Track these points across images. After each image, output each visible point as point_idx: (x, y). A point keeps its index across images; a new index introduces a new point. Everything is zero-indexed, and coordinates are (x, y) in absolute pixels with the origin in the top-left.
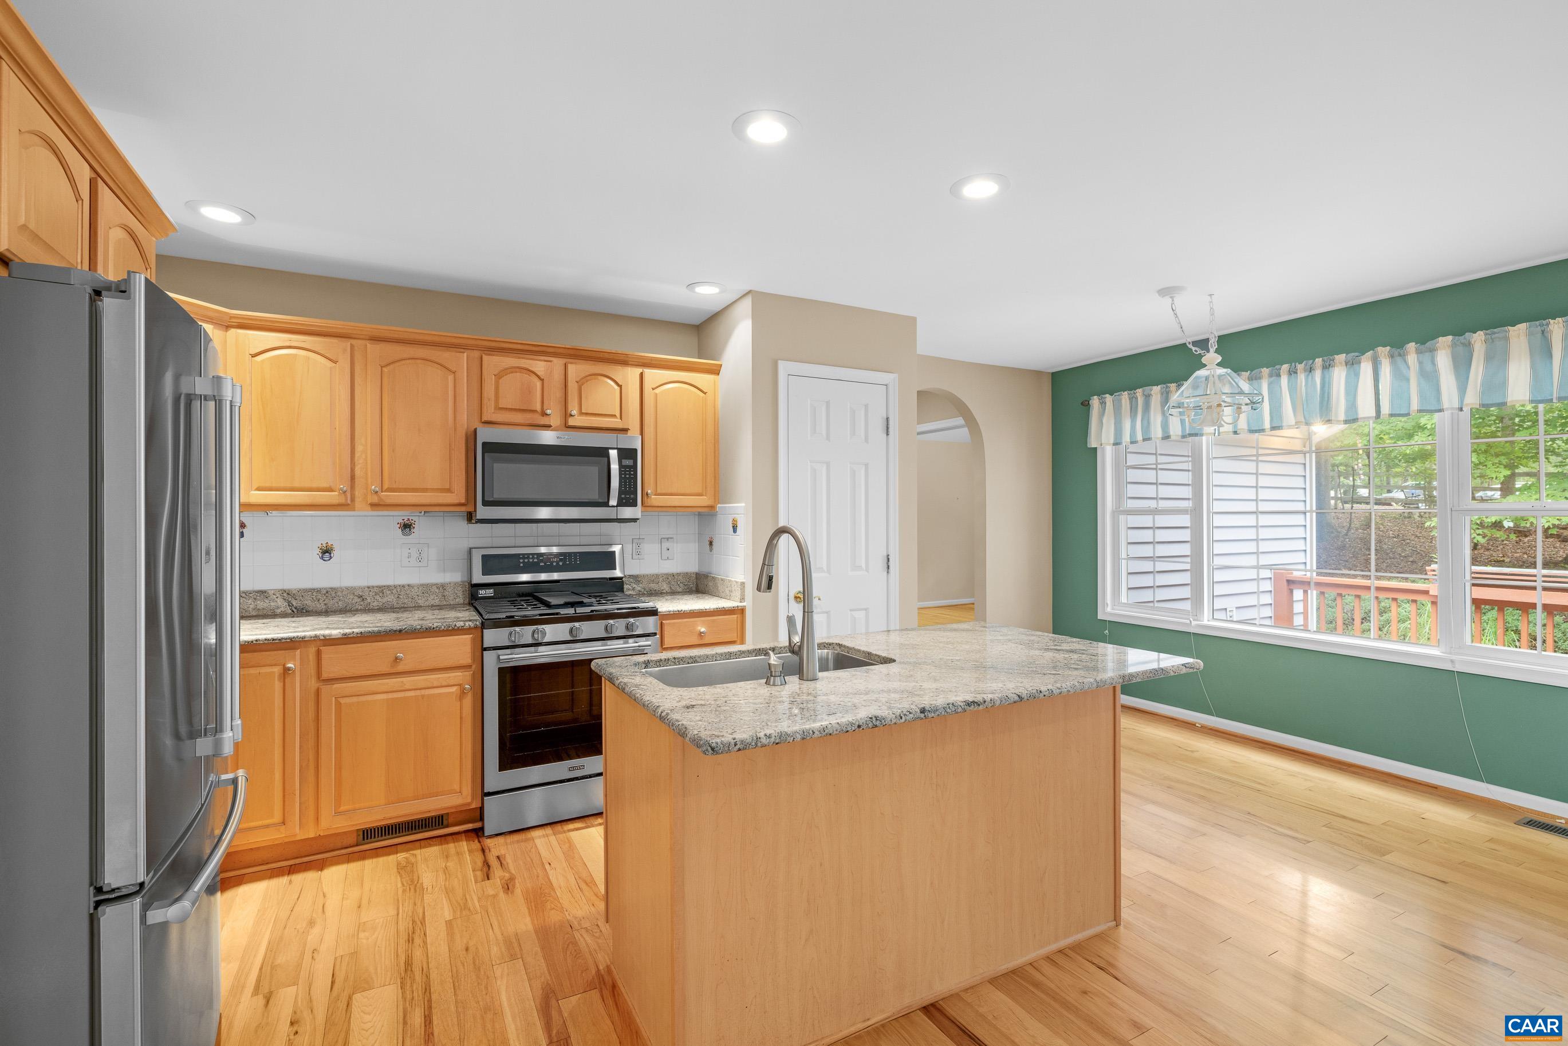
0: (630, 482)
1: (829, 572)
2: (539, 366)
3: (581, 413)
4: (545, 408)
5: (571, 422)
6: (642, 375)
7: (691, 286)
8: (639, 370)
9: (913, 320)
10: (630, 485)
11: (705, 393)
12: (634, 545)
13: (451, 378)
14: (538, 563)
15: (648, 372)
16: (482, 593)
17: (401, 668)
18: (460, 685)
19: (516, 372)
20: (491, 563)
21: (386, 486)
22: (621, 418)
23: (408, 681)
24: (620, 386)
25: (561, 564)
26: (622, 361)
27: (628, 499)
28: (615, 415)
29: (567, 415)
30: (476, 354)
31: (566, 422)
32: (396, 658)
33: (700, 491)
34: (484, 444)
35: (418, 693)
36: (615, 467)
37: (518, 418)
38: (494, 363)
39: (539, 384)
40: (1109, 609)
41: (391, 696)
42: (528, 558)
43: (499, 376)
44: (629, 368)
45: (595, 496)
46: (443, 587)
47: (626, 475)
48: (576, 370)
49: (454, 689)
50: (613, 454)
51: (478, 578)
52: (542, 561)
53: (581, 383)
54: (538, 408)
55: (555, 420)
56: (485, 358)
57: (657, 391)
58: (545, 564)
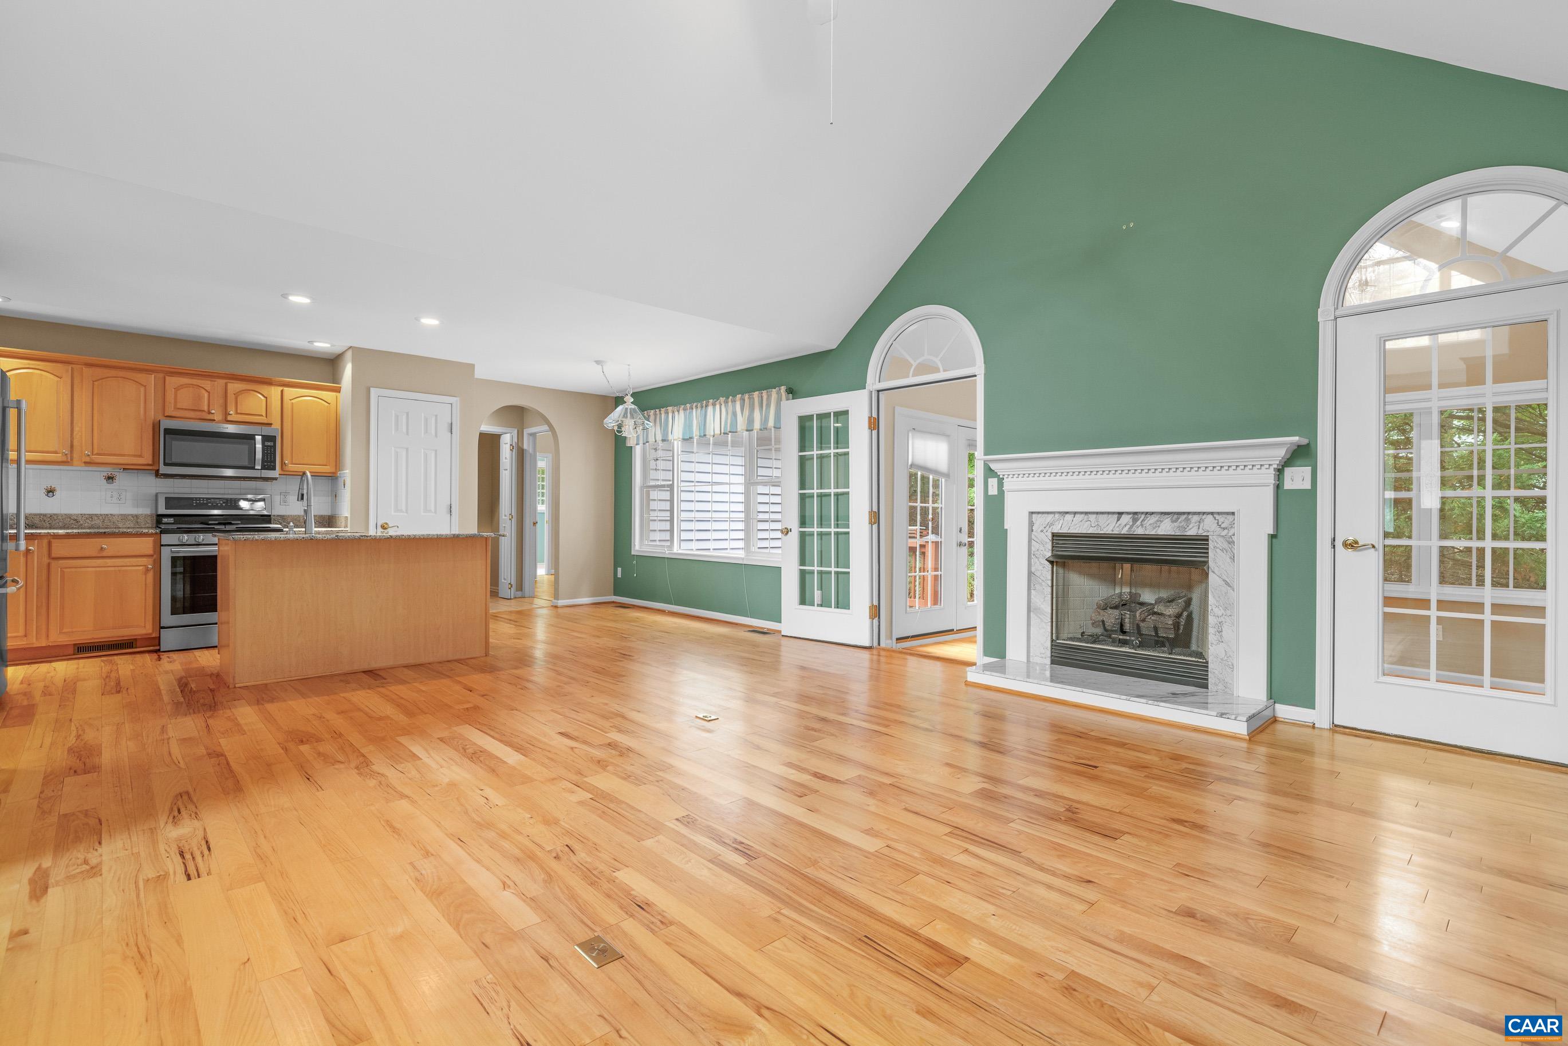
0: (271, 456)
1: (407, 512)
2: (207, 384)
3: (237, 413)
4: (210, 409)
5: (229, 418)
6: (282, 391)
7: (310, 342)
8: (281, 388)
9: (473, 365)
10: (271, 457)
11: (329, 404)
12: (282, 496)
13: (142, 389)
14: (207, 504)
15: (286, 389)
16: (165, 520)
17: (104, 554)
18: (145, 566)
19: (190, 387)
20: (170, 502)
21: (96, 451)
22: (266, 417)
23: (109, 562)
24: (266, 398)
25: (224, 505)
26: (269, 383)
27: (269, 463)
28: (262, 415)
29: (226, 414)
30: (161, 375)
31: (226, 418)
32: (102, 548)
33: (325, 463)
34: (165, 430)
35: (117, 569)
36: (259, 446)
37: (192, 414)
38: (172, 381)
39: (206, 395)
40: (637, 547)
41: (98, 569)
42: (200, 500)
43: (177, 389)
44: (273, 387)
45: (246, 463)
46: (137, 516)
47: (267, 451)
48: (234, 387)
49: (141, 568)
50: (258, 438)
51: (162, 510)
52: (210, 503)
53: (237, 395)
54: (206, 408)
55: (218, 416)
56: (168, 378)
57: (293, 401)
58: (212, 504)
